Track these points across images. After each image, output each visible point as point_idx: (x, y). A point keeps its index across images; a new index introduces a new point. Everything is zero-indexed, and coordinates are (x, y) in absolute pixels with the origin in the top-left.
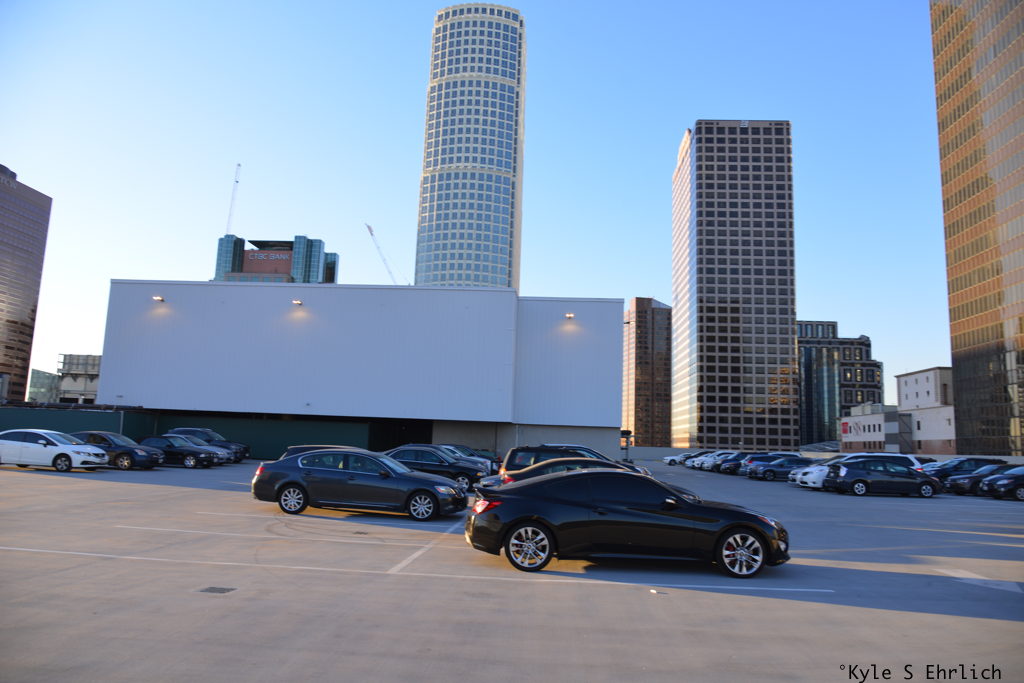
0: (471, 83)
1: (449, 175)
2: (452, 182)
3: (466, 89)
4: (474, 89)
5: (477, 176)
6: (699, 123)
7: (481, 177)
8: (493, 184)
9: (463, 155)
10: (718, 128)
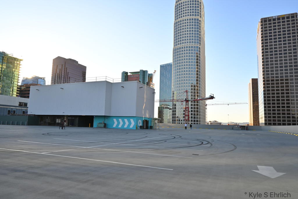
0: (185, 20)
1: (180, 48)
2: (181, 50)
3: (184, 22)
4: (186, 21)
5: (188, 47)
6: (262, 19)
7: (189, 47)
8: (193, 49)
9: (184, 41)
10: (269, 20)
